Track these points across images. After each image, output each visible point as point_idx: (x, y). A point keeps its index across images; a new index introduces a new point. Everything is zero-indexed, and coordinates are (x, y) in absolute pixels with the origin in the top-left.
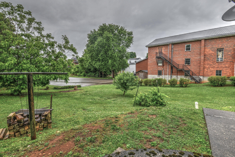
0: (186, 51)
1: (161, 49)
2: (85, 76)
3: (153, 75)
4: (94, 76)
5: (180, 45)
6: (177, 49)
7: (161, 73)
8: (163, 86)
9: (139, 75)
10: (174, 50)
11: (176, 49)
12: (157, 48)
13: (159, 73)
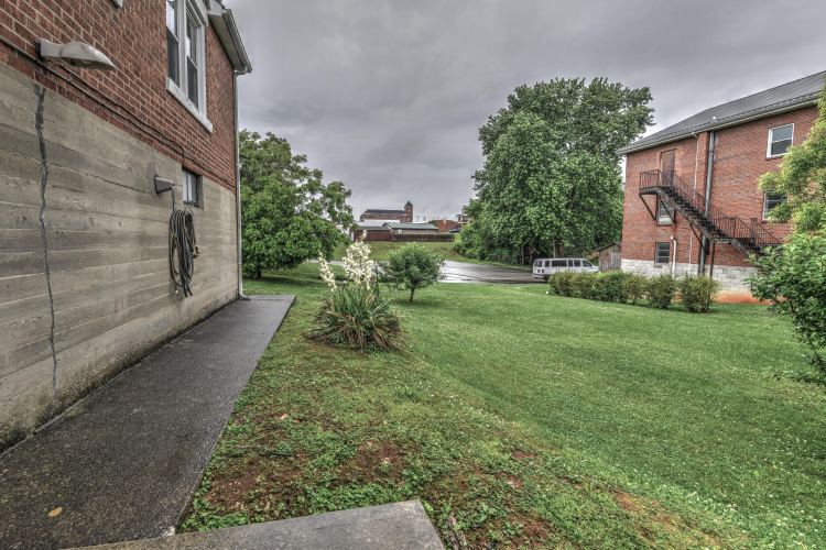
0: (769, 155)
1: (669, 159)
2: (483, 257)
3: (640, 262)
4: (507, 261)
5: (745, 131)
6: (732, 151)
7: (667, 254)
8: (633, 304)
9: (610, 260)
10: (720, 157)
11: (727, 153)
12: (658, 154)
13: (661, 254)
